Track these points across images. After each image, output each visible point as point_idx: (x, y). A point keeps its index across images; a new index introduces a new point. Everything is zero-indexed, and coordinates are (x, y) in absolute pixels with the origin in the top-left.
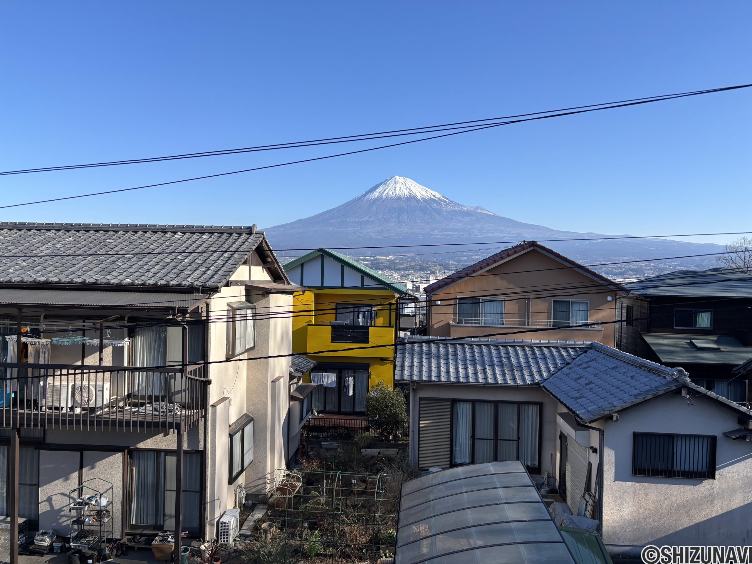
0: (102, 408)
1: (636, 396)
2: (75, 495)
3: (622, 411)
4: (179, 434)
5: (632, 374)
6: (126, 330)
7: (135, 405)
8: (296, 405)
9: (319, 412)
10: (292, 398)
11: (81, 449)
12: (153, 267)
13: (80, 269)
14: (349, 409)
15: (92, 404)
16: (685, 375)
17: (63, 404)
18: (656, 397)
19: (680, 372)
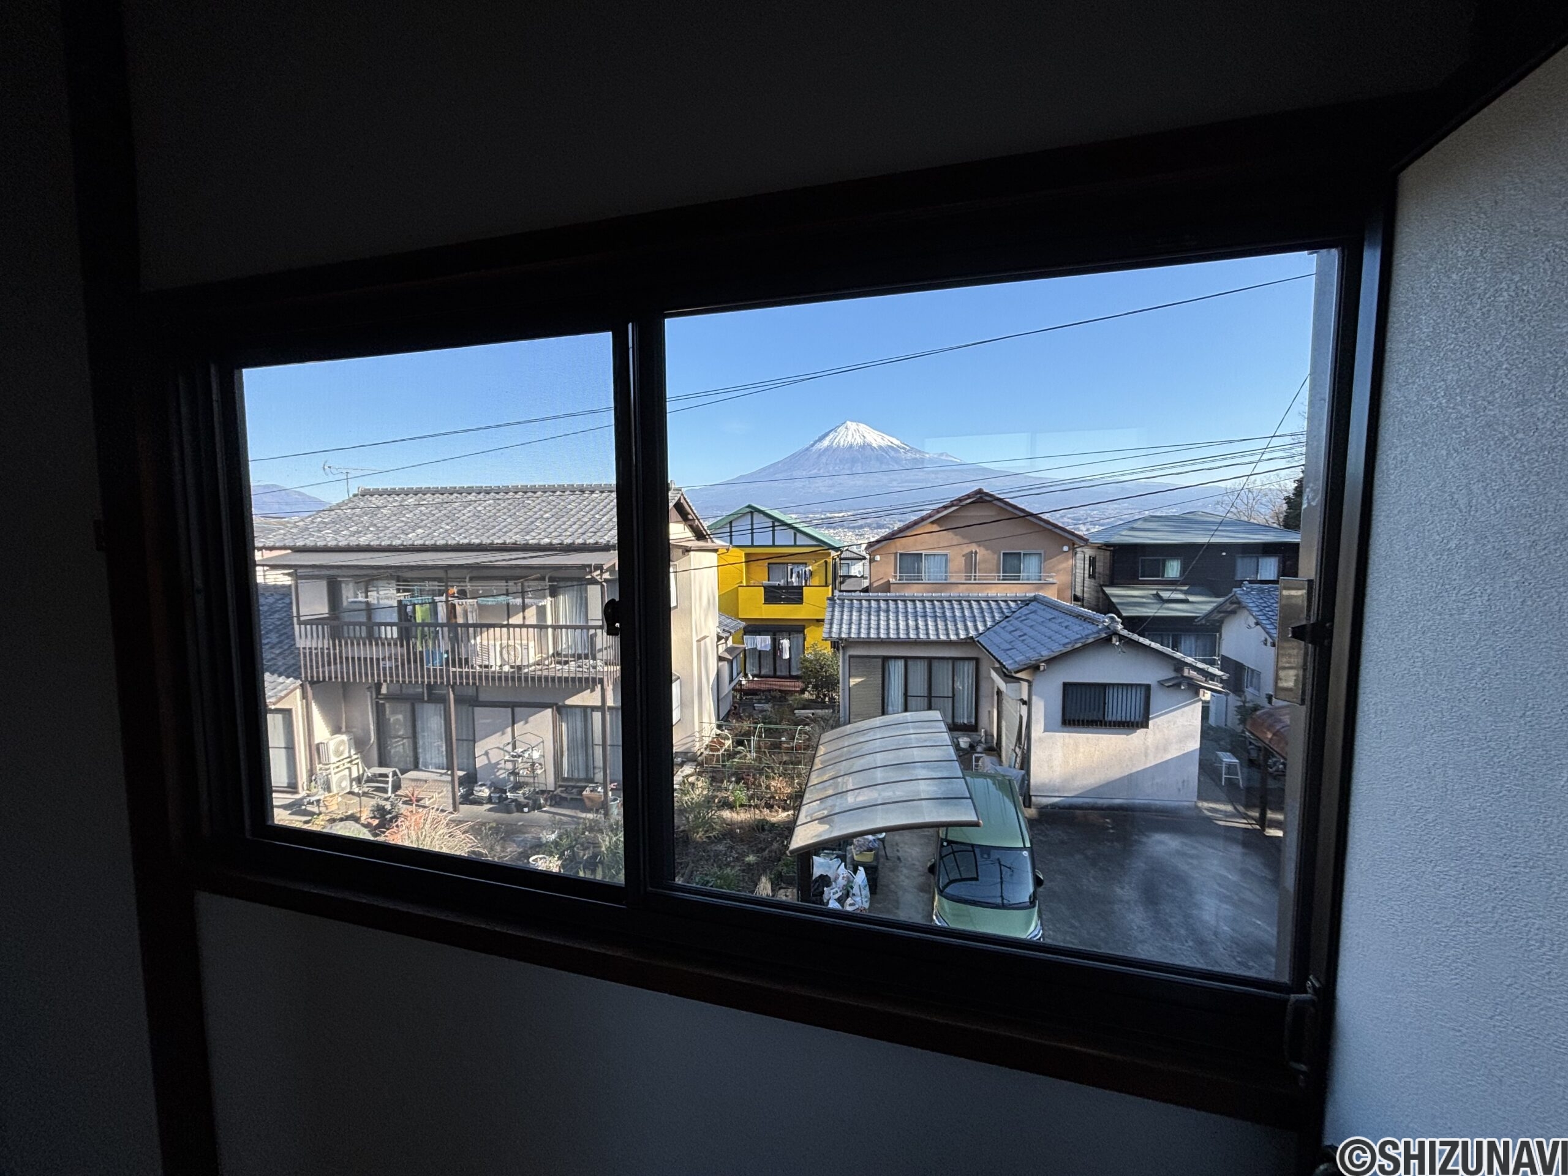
0: (528, 666)
1: (1065, 645)
2: (509, 748)
3: (1050, 661)
4: (603, 690)
5: (1066, 624)
6: (547, 592)
7: (559, 663)
8: (725, 666)
9: (754, 676)
10: (720, 659)
11: (513, 706)
12: (571, 526)
13: (500, 530)
14: (785, 673)
15: (518, 663)
16: (1117, 622)
17: (492, 663)
18: (1086, 647)
19: (1112, 618)
